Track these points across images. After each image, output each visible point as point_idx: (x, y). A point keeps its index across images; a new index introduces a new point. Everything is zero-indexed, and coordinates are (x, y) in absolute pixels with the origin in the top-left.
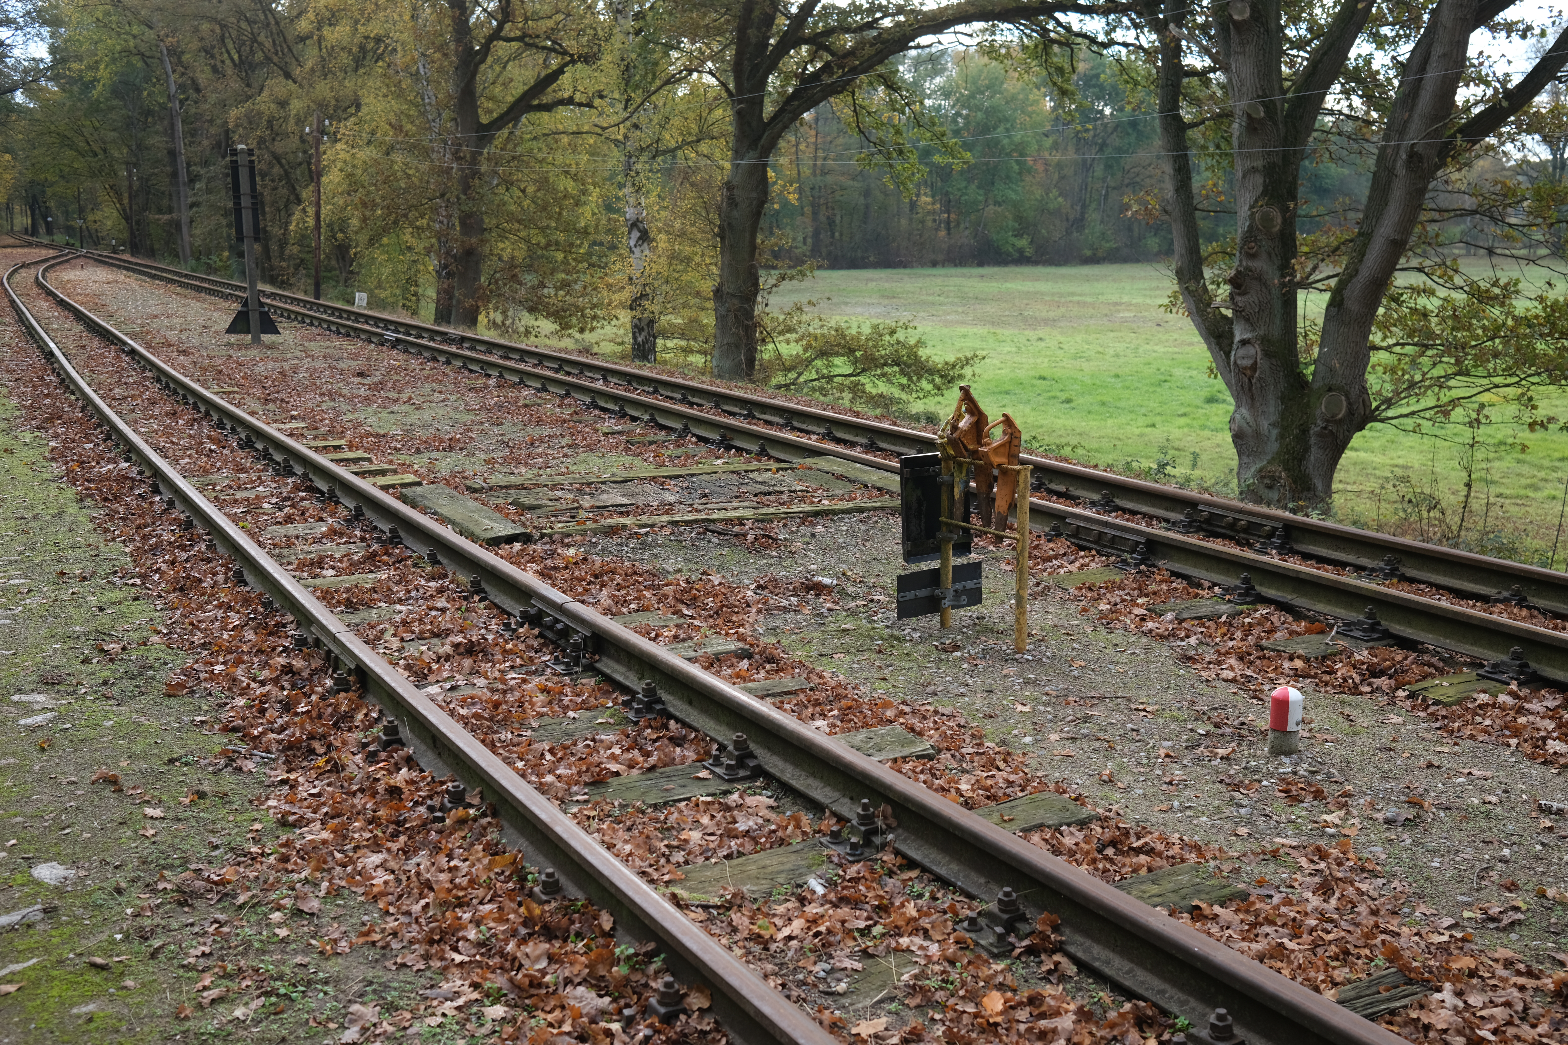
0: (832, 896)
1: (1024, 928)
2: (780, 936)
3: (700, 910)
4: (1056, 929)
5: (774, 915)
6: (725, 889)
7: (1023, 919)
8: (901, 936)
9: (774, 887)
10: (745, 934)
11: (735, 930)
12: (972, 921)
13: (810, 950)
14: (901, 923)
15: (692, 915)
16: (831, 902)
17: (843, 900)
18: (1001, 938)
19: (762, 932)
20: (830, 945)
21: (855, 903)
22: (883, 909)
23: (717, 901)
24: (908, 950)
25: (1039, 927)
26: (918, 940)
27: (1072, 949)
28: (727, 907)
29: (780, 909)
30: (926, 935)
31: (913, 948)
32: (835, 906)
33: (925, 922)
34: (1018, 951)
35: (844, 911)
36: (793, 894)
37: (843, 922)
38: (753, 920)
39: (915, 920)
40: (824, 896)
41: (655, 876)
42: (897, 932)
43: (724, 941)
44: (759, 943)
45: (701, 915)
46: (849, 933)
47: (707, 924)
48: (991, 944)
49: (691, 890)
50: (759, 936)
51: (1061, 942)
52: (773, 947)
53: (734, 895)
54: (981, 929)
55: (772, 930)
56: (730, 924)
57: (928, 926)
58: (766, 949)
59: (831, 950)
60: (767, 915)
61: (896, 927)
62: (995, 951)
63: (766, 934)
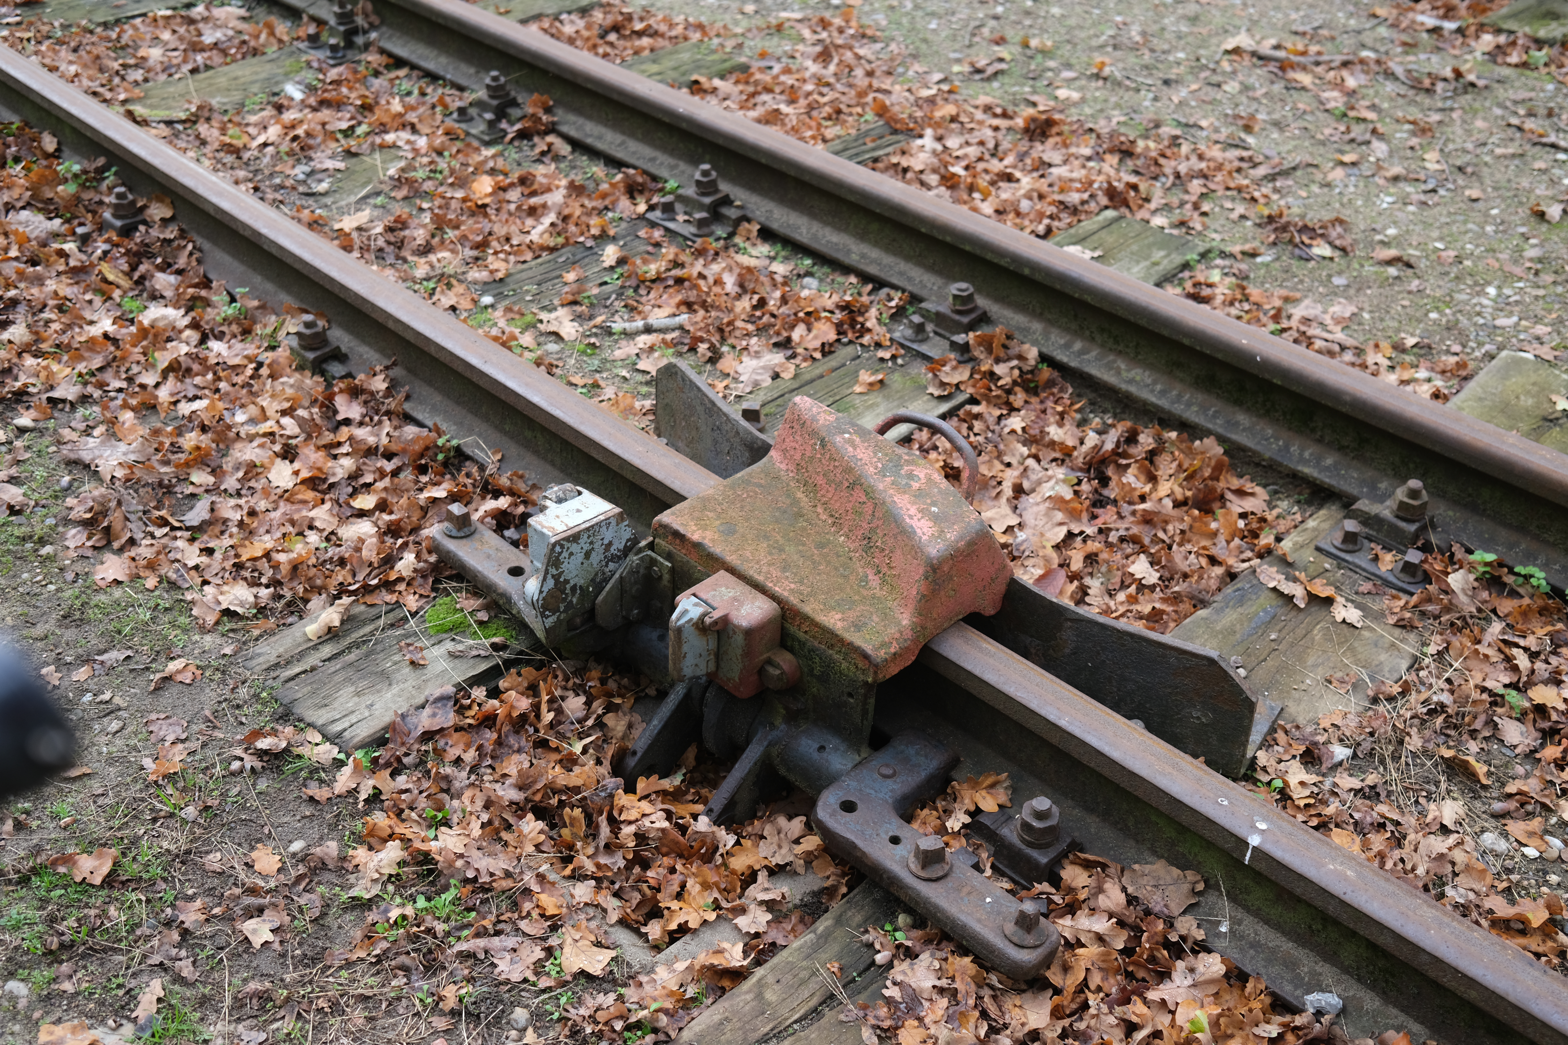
0: (312, 101)
1: (515, 112)
2: (255, 144)
3: (162, 126)
4: (548, 110)
5: (247, 125)
6: (190, 102)
7: (514, 103)
8: (386, 132)
9: (247, 97)
10: (216, 145)
11: (204, 143)
12: (462, 111)
13: (287, 154)
14: (385, 119)
15: (154, 131)
16: (310, 106)
17: (324, 103)
18: (491, 124)
19: (234, 142)
20: (310, 148)
21: (337, 105)
22: (366, 108)
23: (183, 116)
24: (394, 146)
25: (530, 110)
26: (405, 135)
27: (564, 129)
28: (192, 121)
29: (253, 119)
30: (414, 129)
31: (400, 143)
32: (315, 110)
33: (412, 117)
34: (510, 136)
35: (325, 114)
36: (269, 103)
37: (324, 124)
38: (223, 131)
39: (401, 115)
40: (303, 101)
41: (108, 95)
42: (384, 129)
43: (191, 154)
44: (231, 153)
45: (164, 130)
46: (331, 135)
47: (171, 140)
48: (482, 132)
49: (152, 107)
50: (230, 145)
51: (554, 124)
52: (246, 155)
53: (200, 108)
54: (471, 119)
55: (245, 139)
56: (198, 136)
57: (415, 120)
58: (239, 158)
59: (312, 153)
60: (239, 124)
61: (382, 124)
62: (487, 138)
63: (239, 143)
